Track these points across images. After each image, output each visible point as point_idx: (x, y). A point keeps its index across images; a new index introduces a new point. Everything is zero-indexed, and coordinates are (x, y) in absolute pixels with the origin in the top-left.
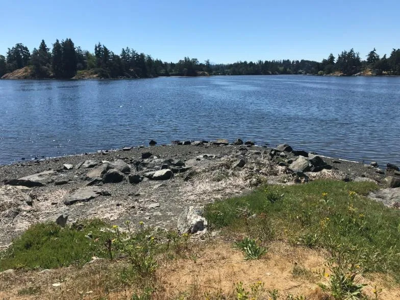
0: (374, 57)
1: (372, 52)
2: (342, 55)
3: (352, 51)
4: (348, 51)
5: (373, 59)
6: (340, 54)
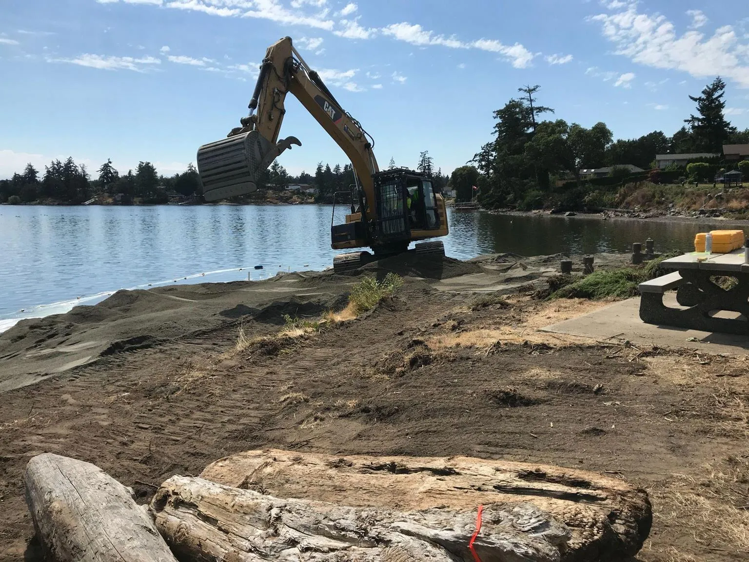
0: (111, 173)
1: (106, 166)
2: (54, 168)
3: (70, 162)
4: (63, 161)
5: (110, 177)
6: (49, 165)
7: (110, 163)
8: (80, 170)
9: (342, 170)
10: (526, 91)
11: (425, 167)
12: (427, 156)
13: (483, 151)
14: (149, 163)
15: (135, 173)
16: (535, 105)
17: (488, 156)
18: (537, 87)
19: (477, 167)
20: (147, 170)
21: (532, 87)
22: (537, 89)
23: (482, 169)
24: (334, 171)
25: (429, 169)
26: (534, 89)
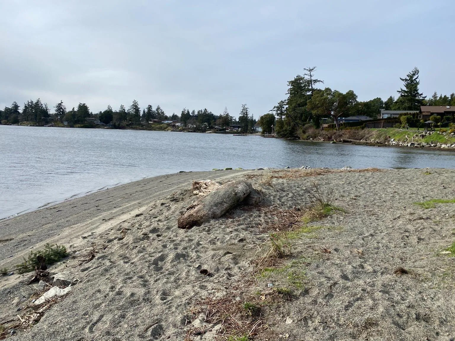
7: (62, 103)
8: (44, 106)
9: (196, 113)
10: (307, 70)
11: (244, 113)
12: (246, 107)
13: (279, 105)
14: (85, 104)
15: (76, 109)
16: (313, 78)
17: (282, 108)
18: (315, 68)
19: (275, 114)
20: (83, 108)
21: (311, 68)
22: (314, 70)
23: (278, 115)
24: (191, 113)
25: (247, 114)
26: (313, 69)
